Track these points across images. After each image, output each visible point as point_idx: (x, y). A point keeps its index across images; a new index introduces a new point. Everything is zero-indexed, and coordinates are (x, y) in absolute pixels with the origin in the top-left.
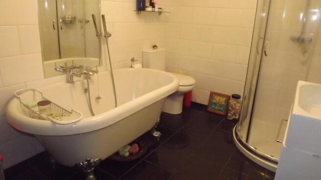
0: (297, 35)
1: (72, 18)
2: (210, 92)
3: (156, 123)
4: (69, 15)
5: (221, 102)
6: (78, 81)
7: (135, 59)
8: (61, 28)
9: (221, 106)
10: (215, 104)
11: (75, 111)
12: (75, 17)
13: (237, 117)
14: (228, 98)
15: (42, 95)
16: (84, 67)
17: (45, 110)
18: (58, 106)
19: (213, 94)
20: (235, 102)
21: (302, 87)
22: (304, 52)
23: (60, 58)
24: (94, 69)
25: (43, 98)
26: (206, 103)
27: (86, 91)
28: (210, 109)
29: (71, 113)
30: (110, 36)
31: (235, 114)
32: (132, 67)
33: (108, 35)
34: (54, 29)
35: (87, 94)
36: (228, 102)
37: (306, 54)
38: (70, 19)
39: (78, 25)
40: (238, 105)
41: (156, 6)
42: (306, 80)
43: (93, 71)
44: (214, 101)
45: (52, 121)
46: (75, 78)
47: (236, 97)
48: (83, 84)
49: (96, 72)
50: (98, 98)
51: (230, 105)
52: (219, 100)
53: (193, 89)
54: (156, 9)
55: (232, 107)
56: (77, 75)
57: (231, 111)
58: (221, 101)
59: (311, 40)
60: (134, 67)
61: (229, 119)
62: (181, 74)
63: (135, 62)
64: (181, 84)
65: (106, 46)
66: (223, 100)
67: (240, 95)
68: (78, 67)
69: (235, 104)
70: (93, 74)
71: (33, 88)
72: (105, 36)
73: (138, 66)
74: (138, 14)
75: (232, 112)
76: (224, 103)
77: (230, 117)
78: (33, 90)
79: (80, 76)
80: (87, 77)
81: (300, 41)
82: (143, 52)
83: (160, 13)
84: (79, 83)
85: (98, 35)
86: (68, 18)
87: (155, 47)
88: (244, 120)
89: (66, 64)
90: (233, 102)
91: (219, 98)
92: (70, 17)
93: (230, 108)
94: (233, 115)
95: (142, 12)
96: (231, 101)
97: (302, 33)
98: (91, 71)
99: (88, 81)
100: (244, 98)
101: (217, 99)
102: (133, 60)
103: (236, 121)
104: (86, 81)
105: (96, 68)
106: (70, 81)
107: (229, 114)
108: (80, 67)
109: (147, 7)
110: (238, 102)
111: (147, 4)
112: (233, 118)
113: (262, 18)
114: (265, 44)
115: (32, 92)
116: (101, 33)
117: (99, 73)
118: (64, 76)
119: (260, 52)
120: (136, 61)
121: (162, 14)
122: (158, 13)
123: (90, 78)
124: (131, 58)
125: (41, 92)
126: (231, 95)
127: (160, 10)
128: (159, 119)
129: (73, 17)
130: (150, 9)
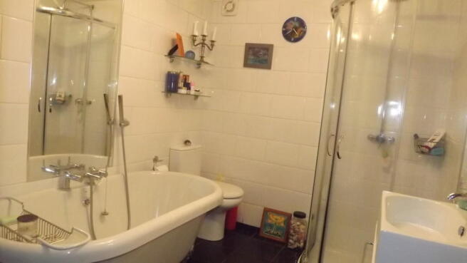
0: (375, 133)
1: (65, 97)
2: (263, 209)
3: (189, 253)
4: (62, 92)
5: (279, 223)
6: (76, 188)
7: (159, 159)
8: (50, 111)
9: (279, 228)
10: (271, 226)
11: (77, 230)
12: (70, 96)
13: (302, 244)
14: (288, 217)
15: (23, 206)
16: (87, 168)
17: (27, 229)
18: (48, 223)
19: (267, 211)
20: (298, 223)
21: (387, 199)
22: (386, 155)
23: (43, 154)
24: (102, 171)
25: (24, 210)
26: (257, 224)
27: (88, 202)
28: (264, 233)
29: (70, 233)
30: (127, 124)
31: (298, 241)
32: (154, 169)
33: (124, 123)
34: (39, 110)
35: (89, 207)
36: (288, 223)
37: (389, 158)
38: (62, 99)
39: (74, 107)
40: (302, 227)
41: (192, 88)
42: (391, 190)
43: (100, 174)
44: (269, 221)
45: (43, 245)
46: (73, 183)
47: (300, 215)
48: (84, 191)
49: (105, 175)
50: (104, 214)
51: (292, 227)
52: (276, 219)
53: (239, 204)
54: (192, 92)
55: (294, 230)
56: (76, 179)
57: (293, 236)
58: (278, 221)
59: (393, 140)
60: (157, 170)
61: (291, 247)
62: (223, 181)
63: (158, 163)
64: (225, 196)
65: (120, 138)
66: (281, 220)
67: (305, 212)
68: (77, 167)
69: (298, 225)
70: (100, 179)
71: (9, 196)
72: (120, 125)
73: (162, 168)
74: (167, 96)
75: (295, 238)
76: (282, 225)
77: (292, 244)
78: (9, 199)
79: (81, 180)
80: (90, 181)
81: (380, 140)
82: (170, 149)
83: (196, 97)
84: (78, 190)
85: (110, 122)
86: (60, 96)
87: (187, 142)
88: (311, 249)
89: (59, 162)
90: (295, 222)
91: (276, 217)
92: (63, 96)
93: (292, 231)
94: (295, 242)
95: (173, 94)
96: (292, 222)
97: (382, 131)
98: (97, 174)
99: (91, 188)
100: (312, 217)
101: (273, 219)
102: (156, 160)
103: (299, 251)
104: (89, 187)
105: (105, 170)
106: (65, 187)
107: (291, 241)
108: (81, 167)
109: (180, 88)
110: (302, 223)
111: (181, 84)
112: (296, 246)
113: (331, 110)
114: (337, 143)
115: (7, 201)
116: (115, 120)
117: (108, 177)
118: (56, 179)
119: (331, 154)
120: (161, 161)
121: (199, 98)
122: (193, 97)
123: (94, 183)
124: (154, 157)
125: (22, 201)
126: (293, 213)
127: (197, 93)
128: (193, 246)
129: (68, 94)
130: (183, 91)
